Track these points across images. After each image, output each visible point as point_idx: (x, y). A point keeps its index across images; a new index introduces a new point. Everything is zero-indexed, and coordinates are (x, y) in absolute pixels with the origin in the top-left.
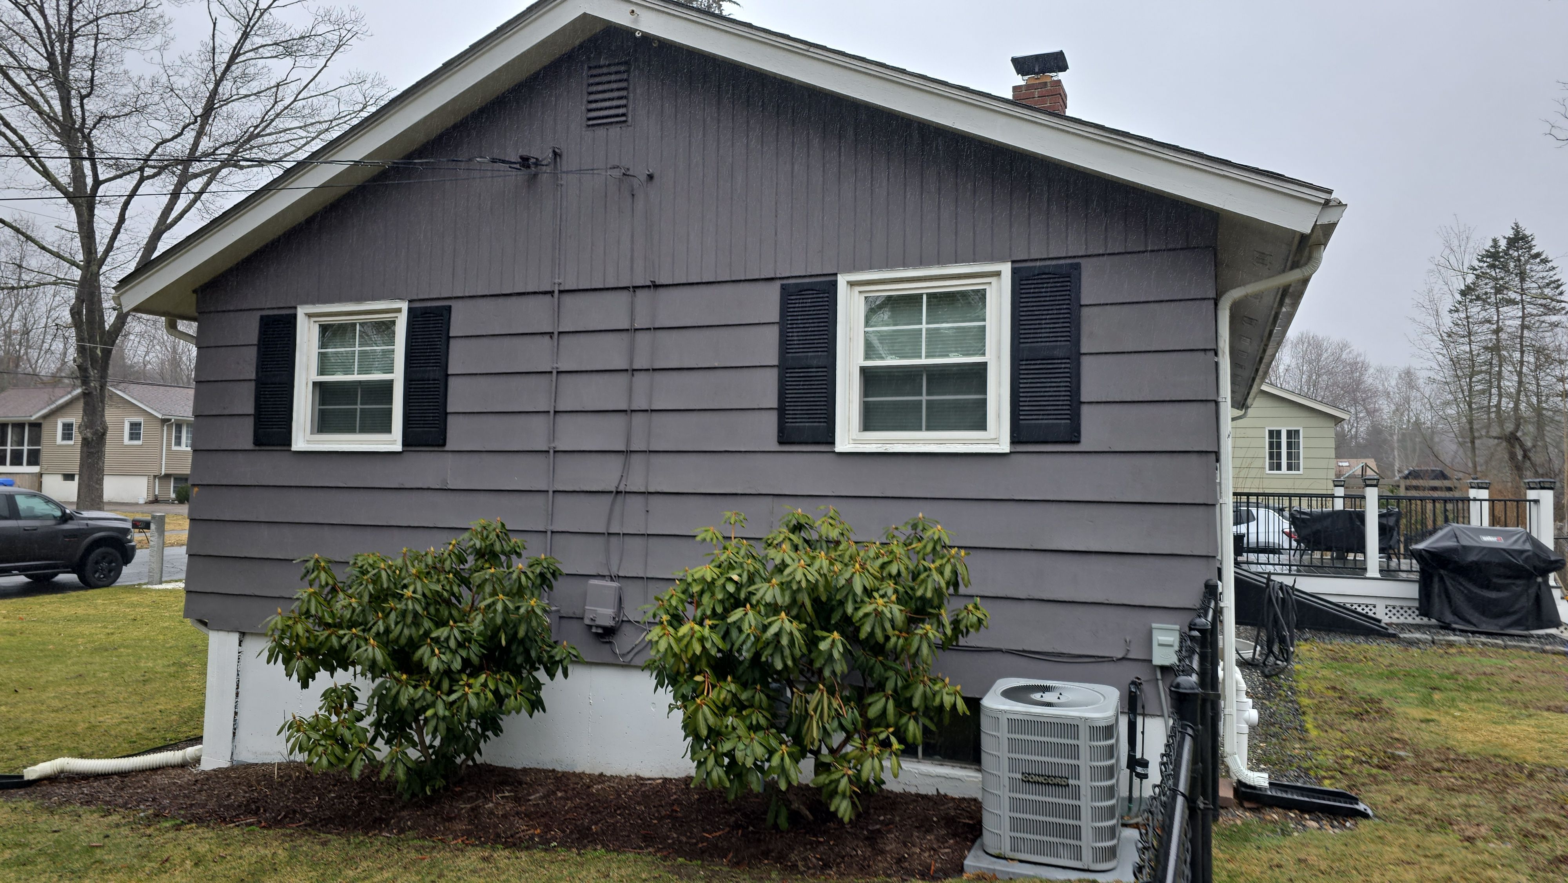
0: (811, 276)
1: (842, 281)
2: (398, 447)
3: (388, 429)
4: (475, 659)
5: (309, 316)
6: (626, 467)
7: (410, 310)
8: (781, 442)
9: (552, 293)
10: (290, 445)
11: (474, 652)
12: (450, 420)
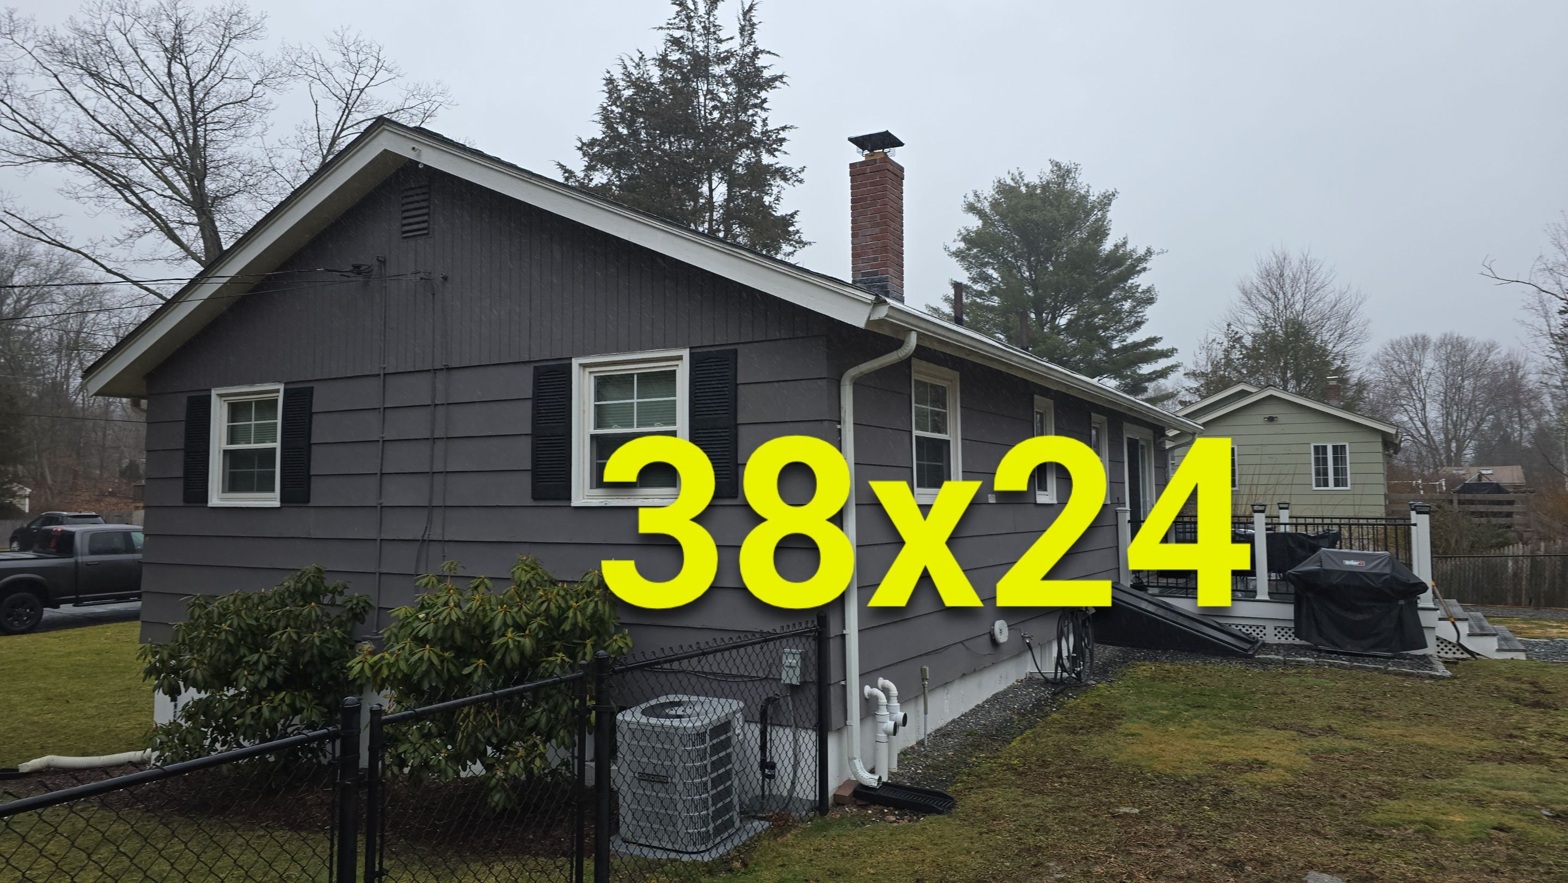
0: (554, 360)
1: (575, 363)
2: (277, 504)
3: (273, 490)
4: (279, 679)
5: (221, 396)
6: (430, 520)
7: (285, 390)
8: (535, 498)
9: (379, 375)
10: (207, 502)
11: (279, 673)
12: (314, 482)
